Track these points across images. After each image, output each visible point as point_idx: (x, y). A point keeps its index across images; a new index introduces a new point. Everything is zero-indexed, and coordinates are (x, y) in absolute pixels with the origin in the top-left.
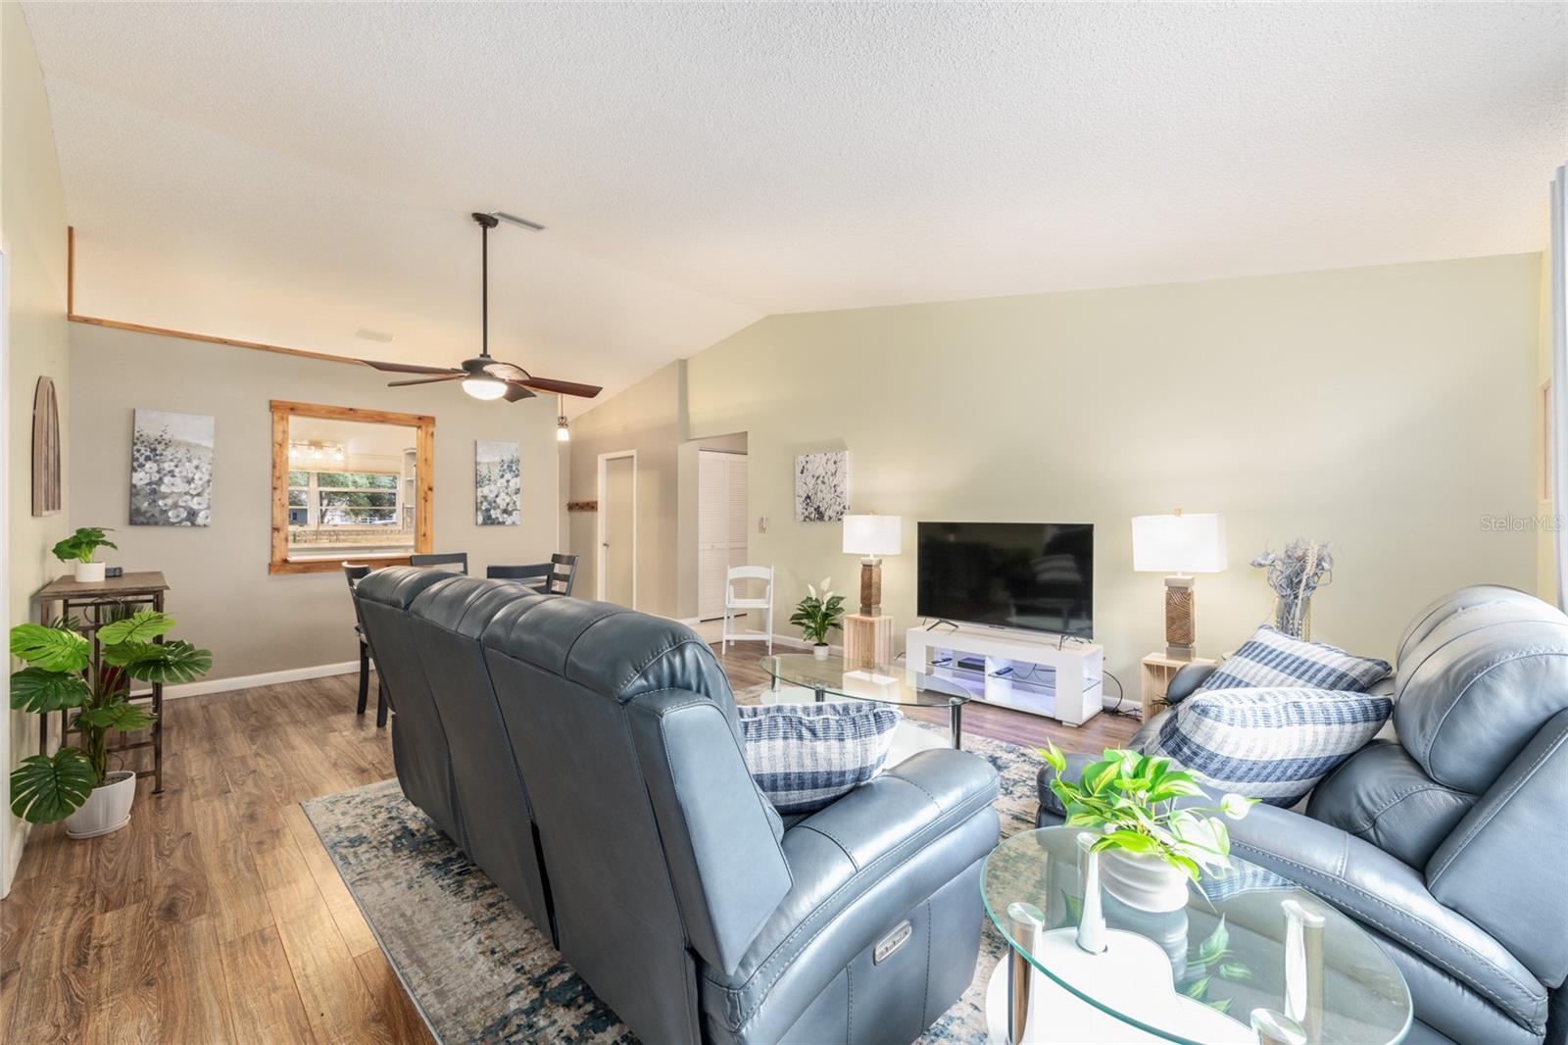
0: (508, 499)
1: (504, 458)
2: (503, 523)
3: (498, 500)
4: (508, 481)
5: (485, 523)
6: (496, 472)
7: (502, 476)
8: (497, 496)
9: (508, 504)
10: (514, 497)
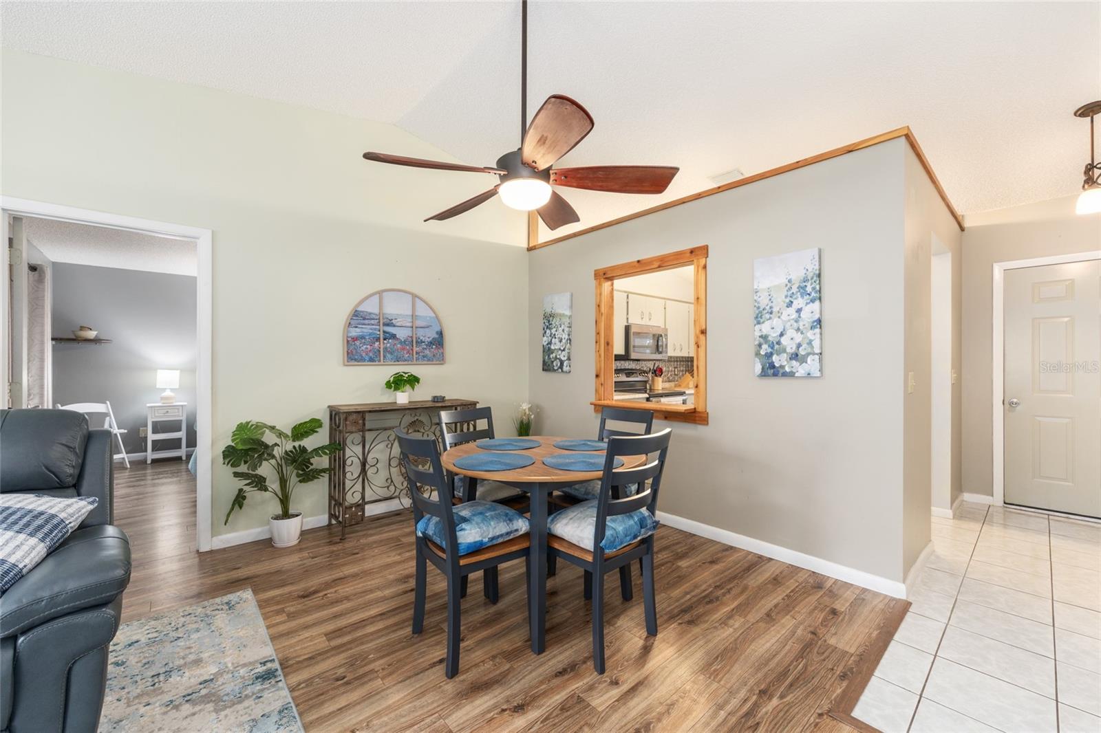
0: (798, 338)
1: (793, 277)
2: (791, 375)
3: (784, 340)
4: (799, 311)
5: (764, 374)
6: (780, 300)
7: (790, 304)
8: (782, 335)
9: (799, 346)
10: (810, 334)
